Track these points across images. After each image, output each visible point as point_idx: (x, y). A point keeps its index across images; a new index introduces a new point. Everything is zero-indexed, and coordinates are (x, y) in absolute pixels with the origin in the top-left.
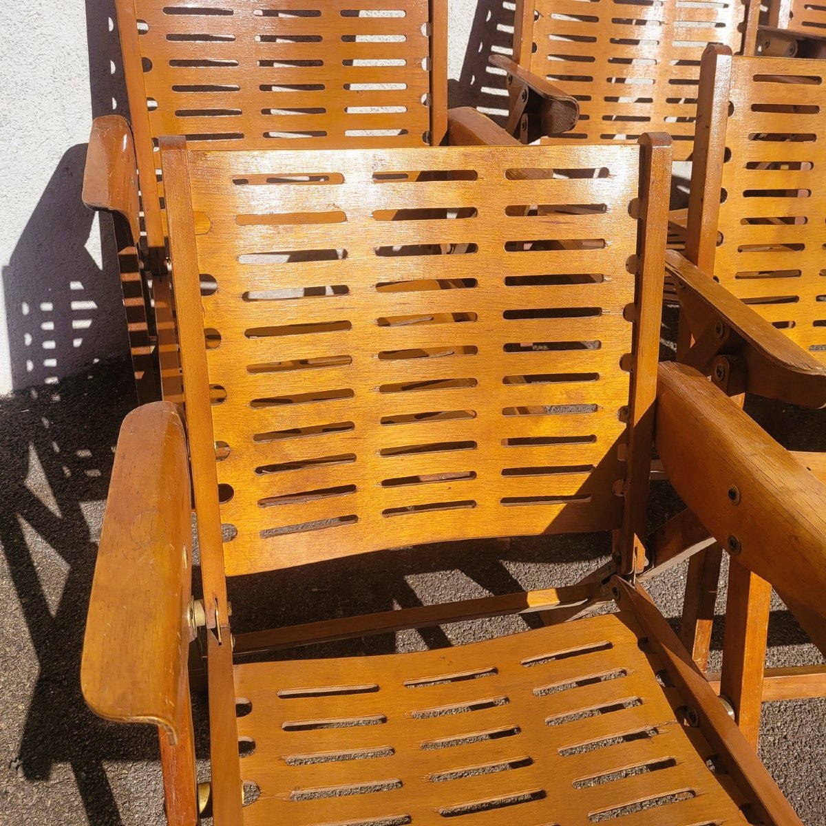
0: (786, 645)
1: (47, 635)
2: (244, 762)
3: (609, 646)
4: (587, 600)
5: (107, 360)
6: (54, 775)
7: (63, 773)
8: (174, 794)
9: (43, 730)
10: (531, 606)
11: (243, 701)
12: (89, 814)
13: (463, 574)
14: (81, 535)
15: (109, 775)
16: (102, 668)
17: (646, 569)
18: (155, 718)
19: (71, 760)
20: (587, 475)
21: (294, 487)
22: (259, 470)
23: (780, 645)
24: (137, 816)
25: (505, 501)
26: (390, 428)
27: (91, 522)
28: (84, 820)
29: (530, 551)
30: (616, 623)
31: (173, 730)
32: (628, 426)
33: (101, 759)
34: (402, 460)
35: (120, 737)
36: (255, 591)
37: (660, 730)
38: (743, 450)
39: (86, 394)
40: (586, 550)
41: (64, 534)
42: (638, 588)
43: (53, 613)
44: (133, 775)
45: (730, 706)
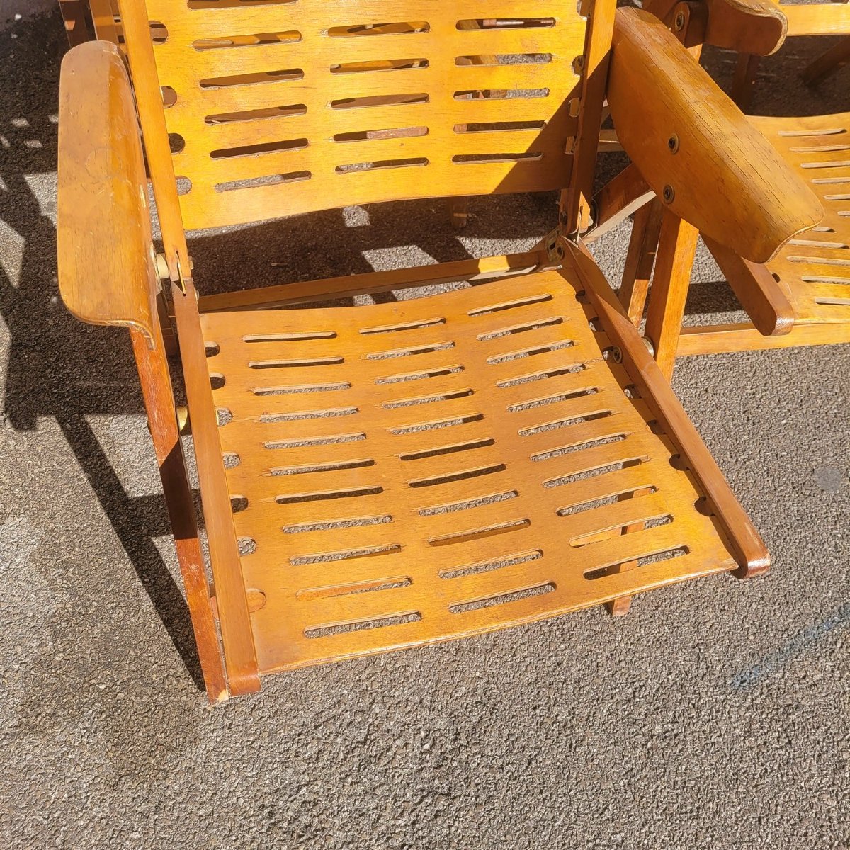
0: (720, 312)
1: (12, 305)
2: (216, 393)
3: (549, 298)
4: (535, 266)
5: (30, 16)
6: (41, 427)
7: (48, 426)
8: (156, 414)
9: (24, 388)
10: (482, 271)
11: (212, 345)
12: (79, 457)
13: (420, 249)
14: (31, 209)
15: (93, 426)
16: (78, 282)
17: (590, 229)
18: (133, 323)
19: (54, 414)
20: (538, 131)
21: (246, 139)
22: (209, 120)
23: (714, 312)
24: (122, 459)
25: (456, 158)
26: (341, 77)
27: (40, 196)
28: (74, 462)
29: (486, 227)
30: (558, 278)
31: (150, 334)
32: (582, 78)
33: (82, 413)
34: (353, 113)
35: (98, 395)
36: (215, 265)
37: (587, 367)
38: (687, 98)
39: (12, 56)
40: (541, 226)
41: (13, 207)
42: (580, 246)
43: (15, 284)
44: (114, 426)
45: (651, 345)
